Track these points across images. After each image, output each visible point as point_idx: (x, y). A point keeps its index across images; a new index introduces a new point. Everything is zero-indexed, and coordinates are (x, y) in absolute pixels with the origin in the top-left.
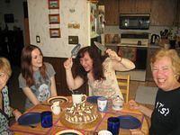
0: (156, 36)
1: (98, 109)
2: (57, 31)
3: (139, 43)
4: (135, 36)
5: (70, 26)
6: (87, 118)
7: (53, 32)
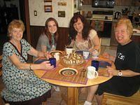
0: (119, 13)
1: (84, 57)
2: (49, 8)
3: (106, 18)
4: (103, 13)
5: (59, 4)
6: (78, 62)
7: (47, 8)
